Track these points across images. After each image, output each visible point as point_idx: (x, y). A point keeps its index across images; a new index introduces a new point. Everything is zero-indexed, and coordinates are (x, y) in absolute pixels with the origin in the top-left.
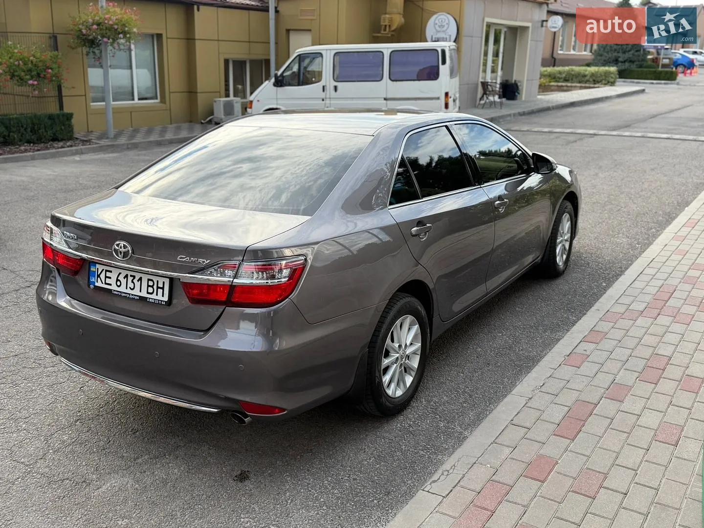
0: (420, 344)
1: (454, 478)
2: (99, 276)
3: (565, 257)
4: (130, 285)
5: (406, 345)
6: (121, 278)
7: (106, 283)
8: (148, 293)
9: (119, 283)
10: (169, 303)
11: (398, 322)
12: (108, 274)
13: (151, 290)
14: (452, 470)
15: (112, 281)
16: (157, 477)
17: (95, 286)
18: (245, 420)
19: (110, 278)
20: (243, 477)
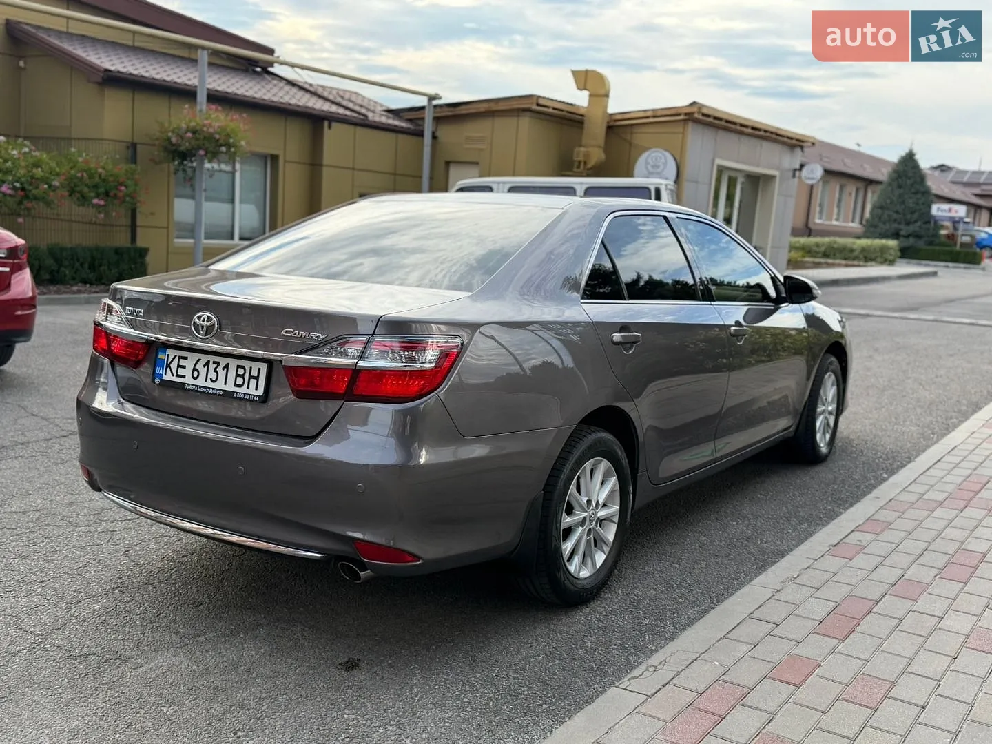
0: (618, 507)
1: (664, 675)
2: (168, 366)
3: (828, 436)
4: (212, 375)
5: (598, 502)
6: (200, 366)
7: (177, 376)
8: (236, 385)
9: (195, 374)
10: (265, 398)
11: (588, 465)
12: (182, 362)
13: (240, 380)
14: (661, 666)
15: (187, 372)
16: (225, 659)
17: (162, 380)
18: (361, 573)
19: (184, 367)
20: (350, 666)
